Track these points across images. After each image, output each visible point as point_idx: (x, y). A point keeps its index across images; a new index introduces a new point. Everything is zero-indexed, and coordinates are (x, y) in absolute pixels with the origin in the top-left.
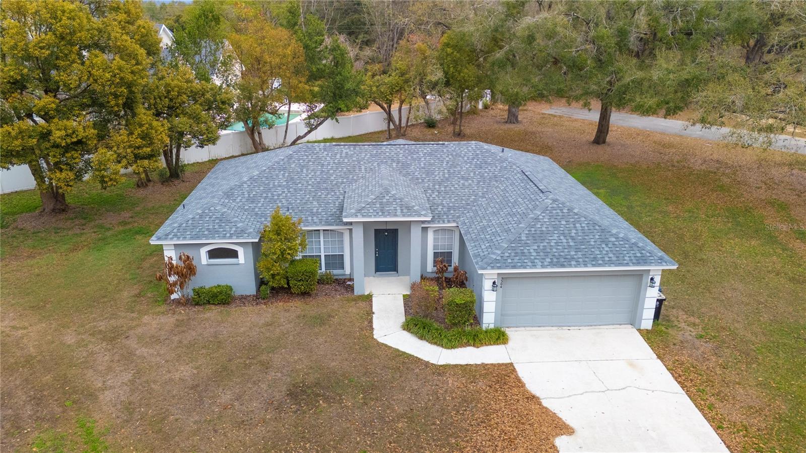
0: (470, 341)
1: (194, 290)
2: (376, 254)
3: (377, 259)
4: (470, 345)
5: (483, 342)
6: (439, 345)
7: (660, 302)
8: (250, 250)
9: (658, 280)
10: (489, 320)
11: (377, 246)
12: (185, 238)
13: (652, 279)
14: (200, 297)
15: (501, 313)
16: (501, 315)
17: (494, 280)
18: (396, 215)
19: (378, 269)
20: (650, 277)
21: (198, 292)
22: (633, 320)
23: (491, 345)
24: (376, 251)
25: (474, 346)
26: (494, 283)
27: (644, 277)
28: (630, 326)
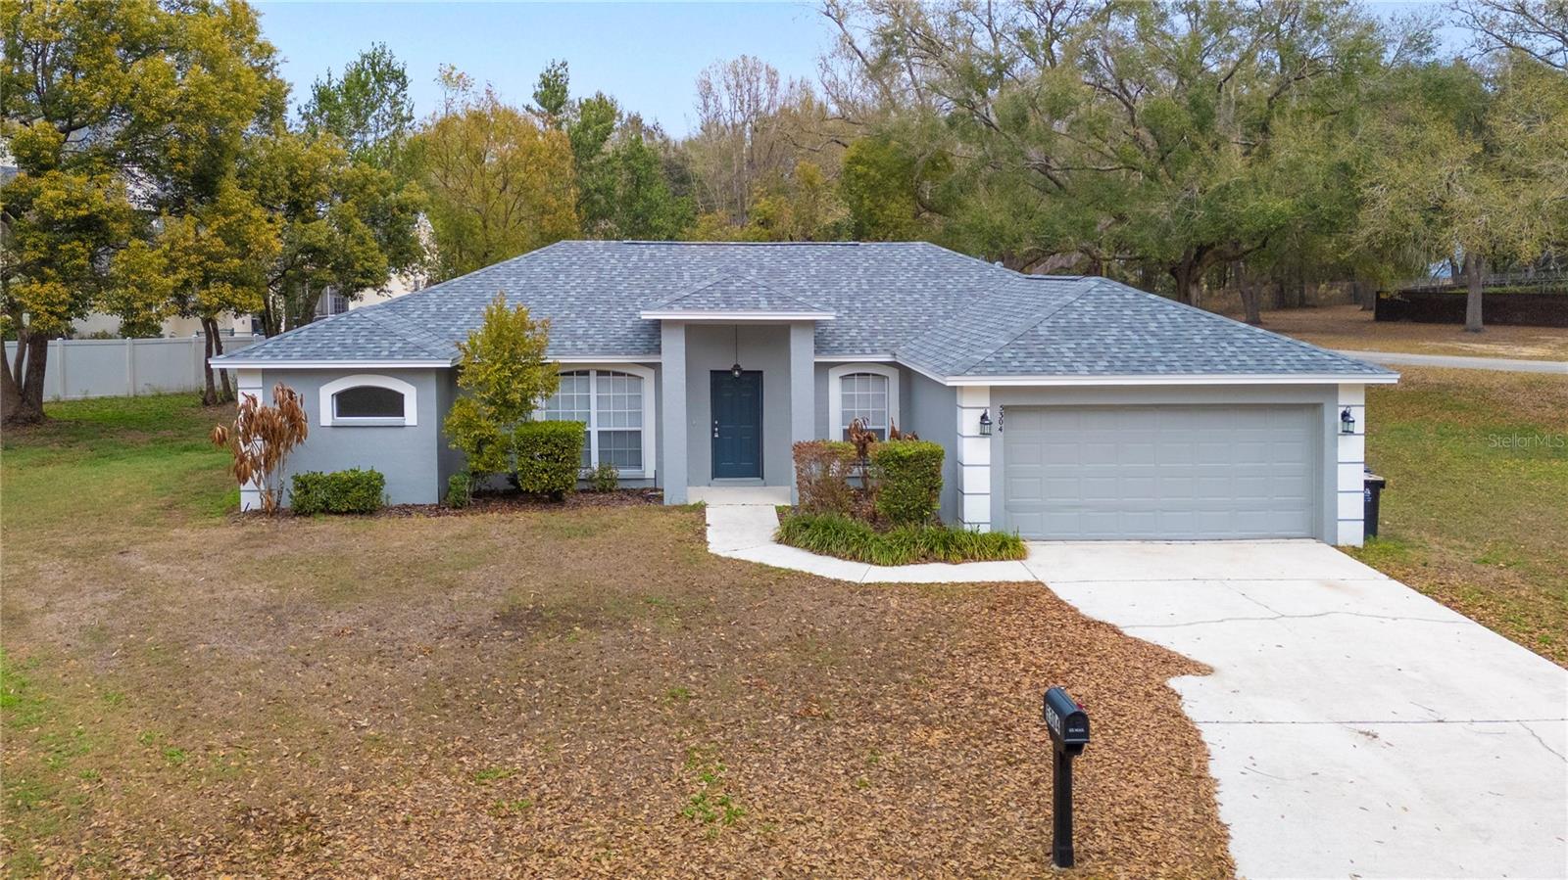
0: (936, 548)
1: (296, 478)
2: (713, 432)
3: (716, 445)
4: (936, 560)
5: (968, 550)
6: (863, 561)
7: (1374, 488)
8: (432, 389)
9: (1359, 415)
10: (977, 512)
11: (716, 413)
12: (288, 357)
13: (1345, 415)
14: (307, 492)
15: (1004, 497)
16: (1006, 507)
17: (982, 412)
18: (757, 308)
19: (719, 471)
20: (1341, 411)
21: (303, 485)
22: (1318, 528)
23: (986, 559)
24: (713, 426)
25: (946, 560)
26: (984, 417)
27: (1327, 409)
28: (1311, 544)
